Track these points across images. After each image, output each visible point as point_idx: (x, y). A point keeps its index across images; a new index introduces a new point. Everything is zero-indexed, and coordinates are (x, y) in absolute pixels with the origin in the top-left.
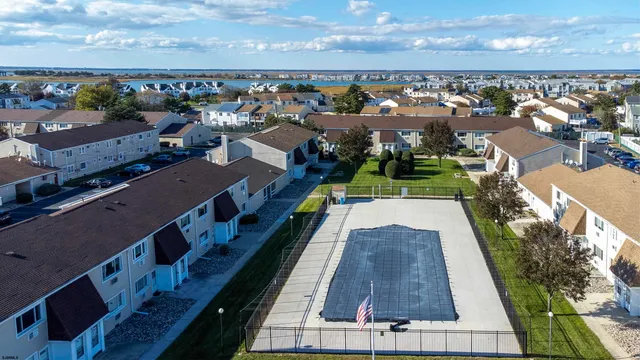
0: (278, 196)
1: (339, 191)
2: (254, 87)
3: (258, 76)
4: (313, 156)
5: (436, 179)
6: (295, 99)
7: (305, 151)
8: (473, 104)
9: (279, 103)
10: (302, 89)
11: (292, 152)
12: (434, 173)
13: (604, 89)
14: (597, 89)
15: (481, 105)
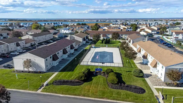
0: (80, 46)
1: (93, 46)
2: (70, 24)
3: (70, 21)
4: (87, 39)
5: (114, 44)
6: (81, 27)
7: (85, 38)
8: (128, 28)
9: (78, 28)
10: (83, 24)
11: (83, 38)
12: (114, 43)
13: (167, 24)
14: (165, 24)
15: (130, 28)
